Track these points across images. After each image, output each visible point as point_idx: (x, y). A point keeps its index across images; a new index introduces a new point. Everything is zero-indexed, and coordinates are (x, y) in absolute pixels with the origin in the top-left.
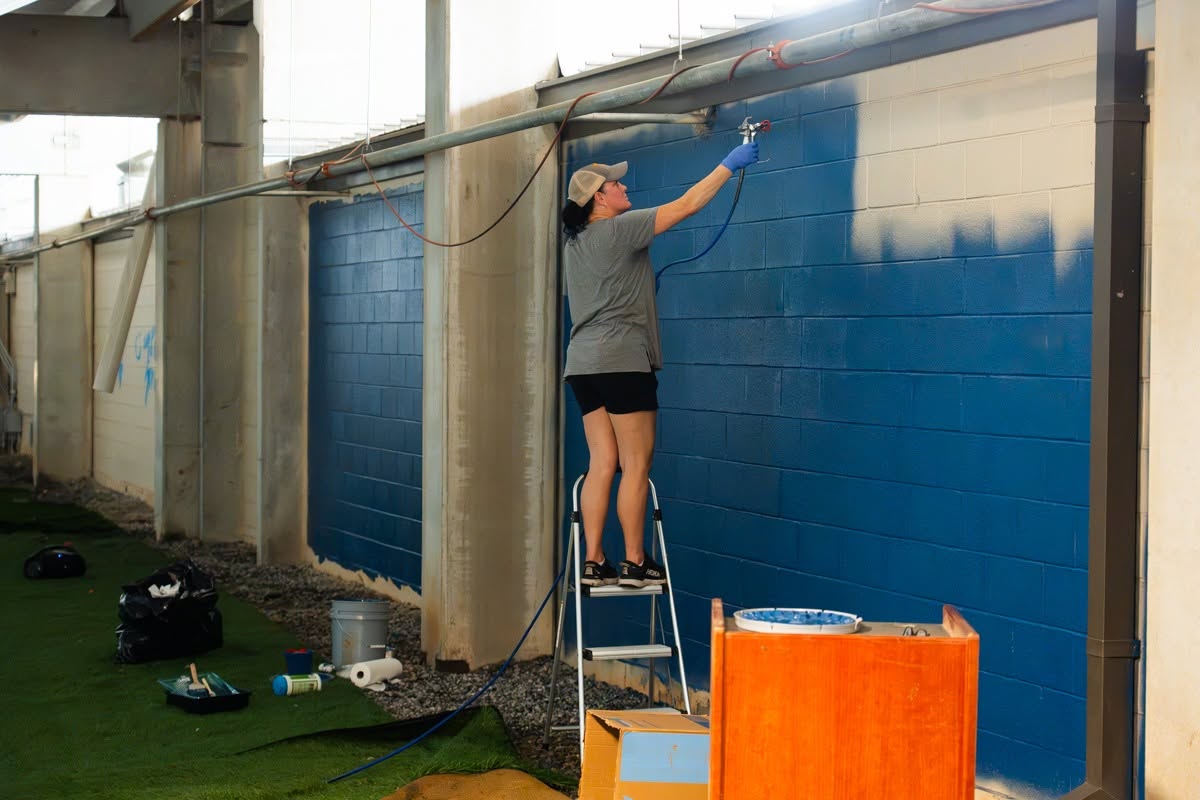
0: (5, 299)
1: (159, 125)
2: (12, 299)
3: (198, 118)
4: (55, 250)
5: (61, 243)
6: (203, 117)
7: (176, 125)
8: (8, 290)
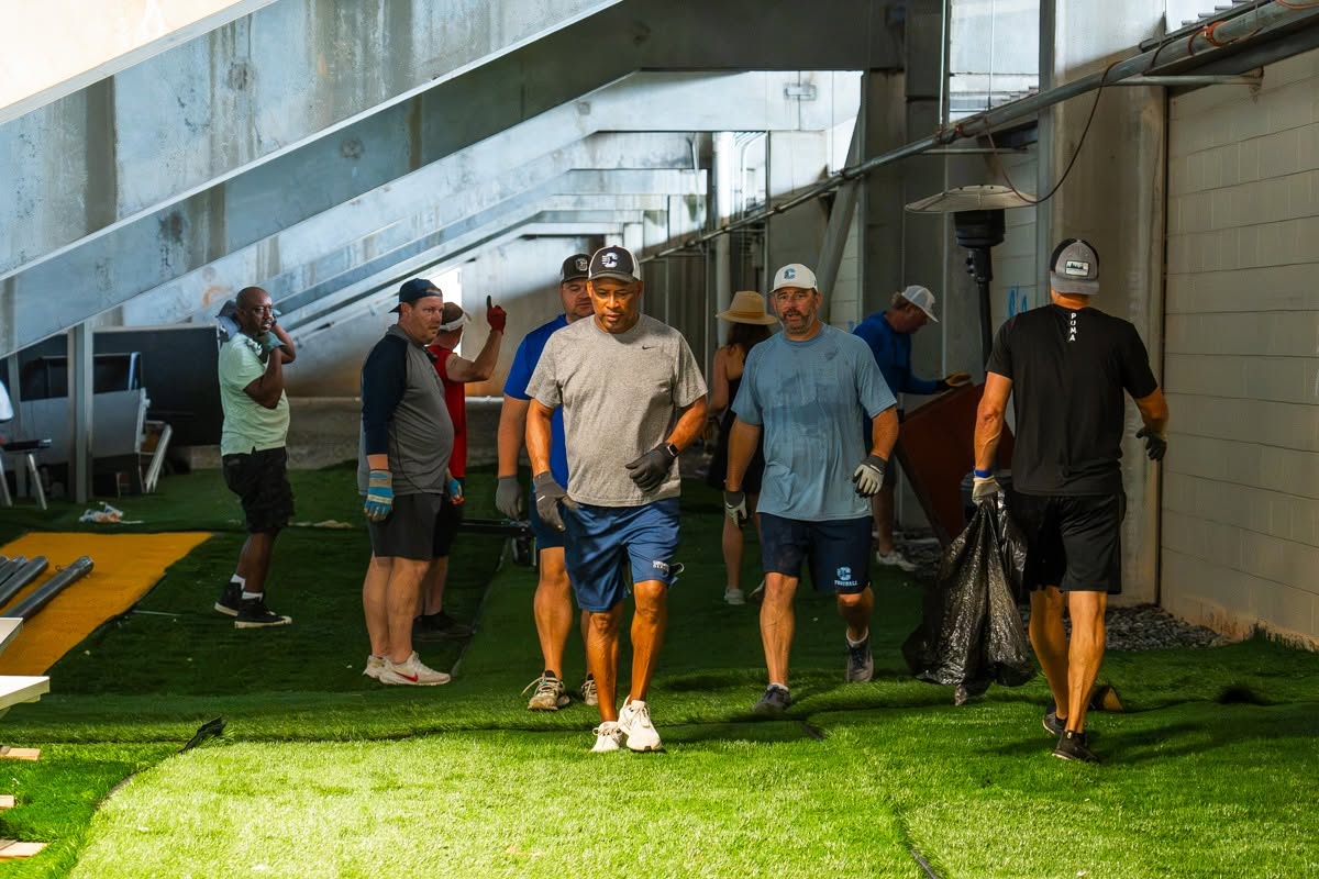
0: (754, 273)
1: (862, 77)
2: (760, 273)
3: (901, 70)
4: (778, 215)
5: (782, 208)
6: (906, 69)
7: (880, 77)
8: (754, 263)
